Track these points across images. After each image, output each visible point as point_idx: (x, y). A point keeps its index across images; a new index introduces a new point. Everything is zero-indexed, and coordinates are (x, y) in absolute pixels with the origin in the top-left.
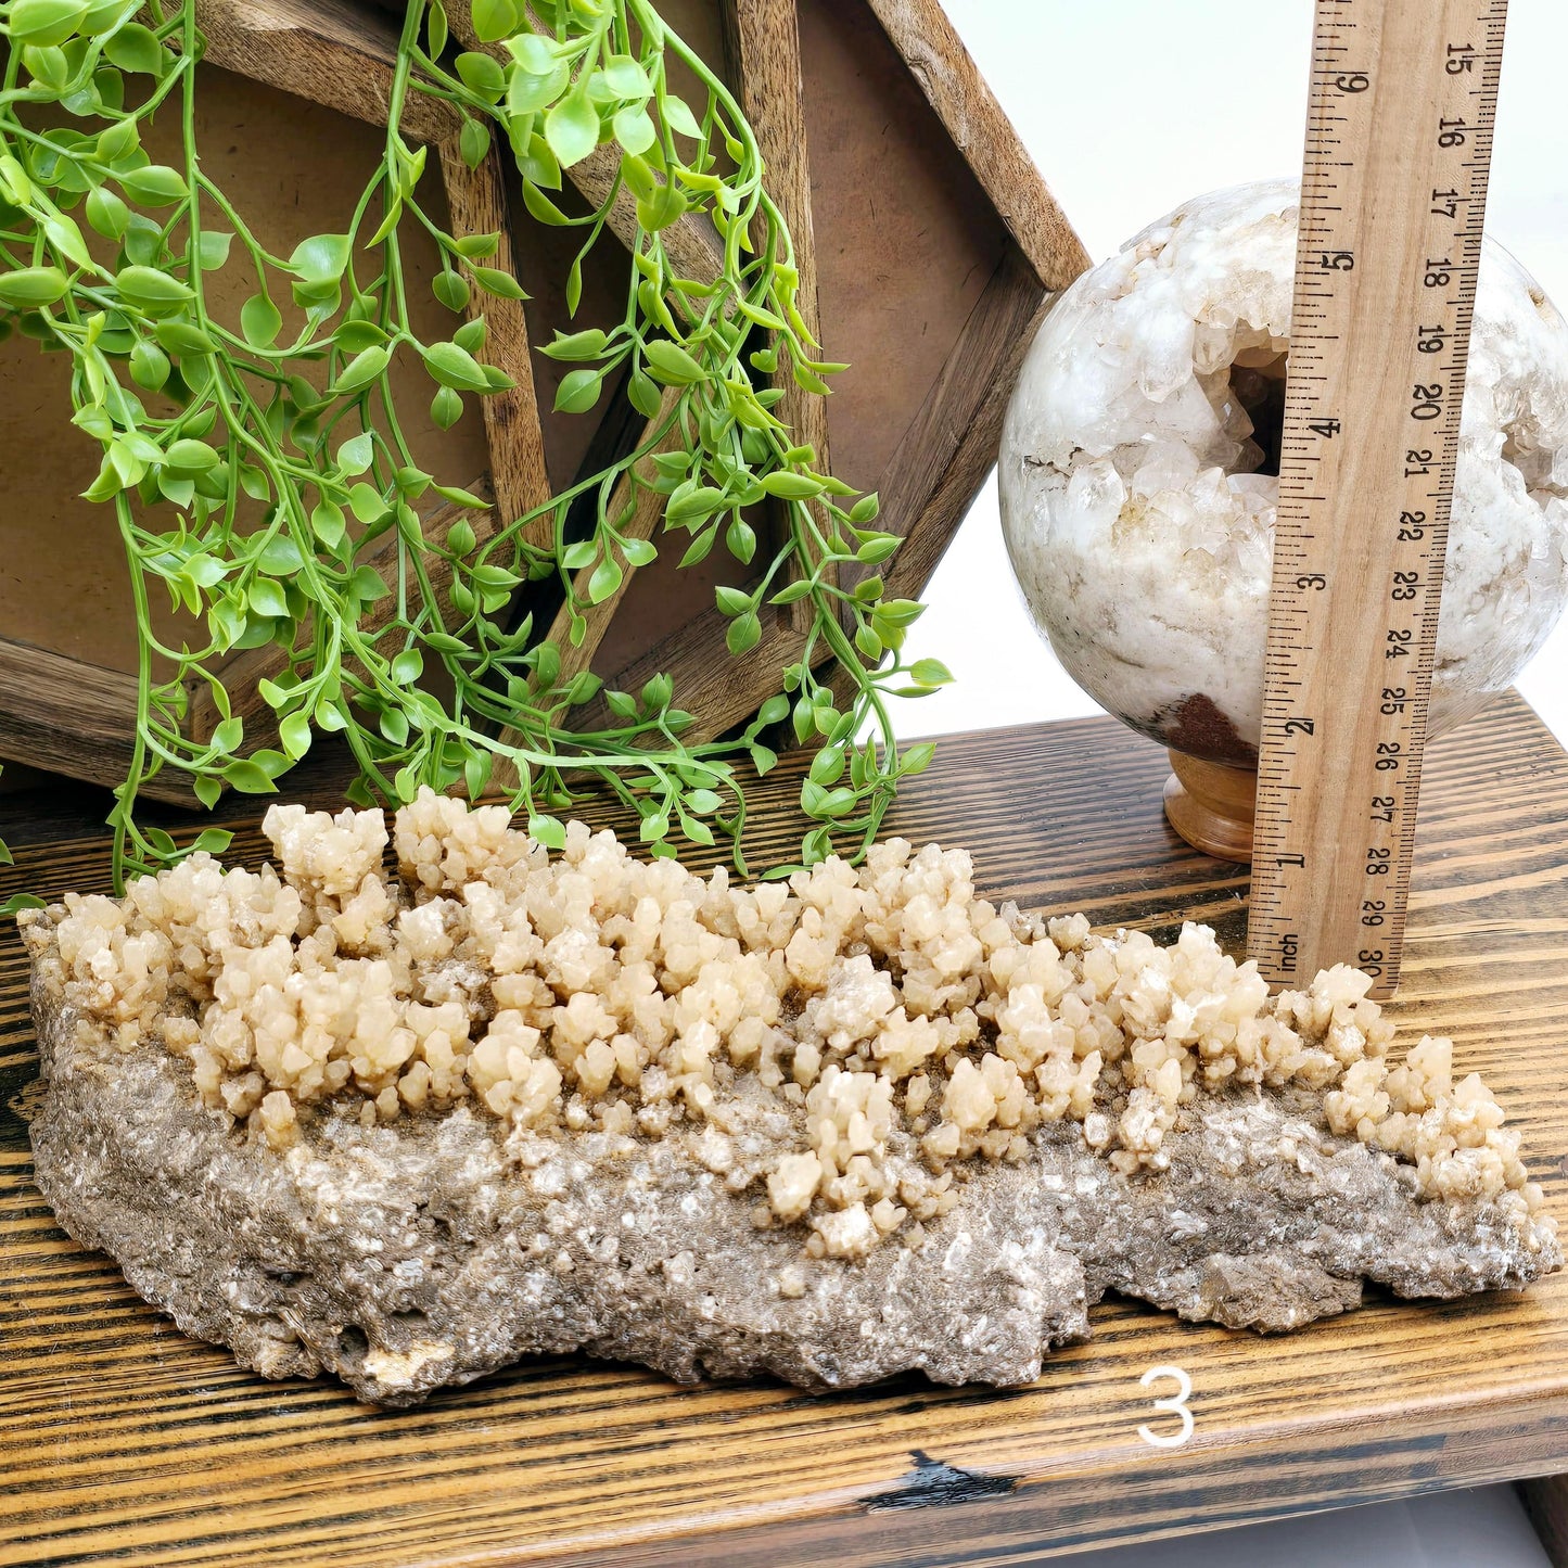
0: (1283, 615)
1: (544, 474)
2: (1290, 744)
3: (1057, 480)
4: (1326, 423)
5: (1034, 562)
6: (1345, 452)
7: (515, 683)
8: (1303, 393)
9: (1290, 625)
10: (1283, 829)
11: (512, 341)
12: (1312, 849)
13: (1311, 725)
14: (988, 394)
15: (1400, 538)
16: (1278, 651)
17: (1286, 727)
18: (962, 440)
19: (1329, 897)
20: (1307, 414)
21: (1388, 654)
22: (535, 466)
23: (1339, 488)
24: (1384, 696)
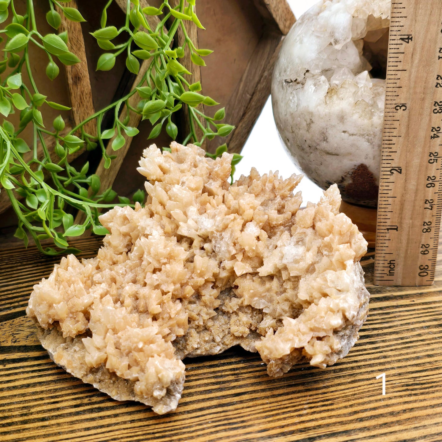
0: (389, 123)
1: (92, 106)
2: (392, 178)
3: (299, 86)
4: (406, 37)
5: (290, 120)
6: (414, 49)
7: (82, 190)
8: (397, 24)
9: (393, 126)
10: (389, 215)
11: (79, 49)
12: (401, 223)
13: (401, 170)
14: (262, 76)
15: (436, 86)
16: (387, 138)
17: (390, 171)
18: (252, 95)
19: (408, 243)
20: (399, 33)
21: (432, 137)
22: (88, 101)
23: (412, 65)
24: (430, 156)
